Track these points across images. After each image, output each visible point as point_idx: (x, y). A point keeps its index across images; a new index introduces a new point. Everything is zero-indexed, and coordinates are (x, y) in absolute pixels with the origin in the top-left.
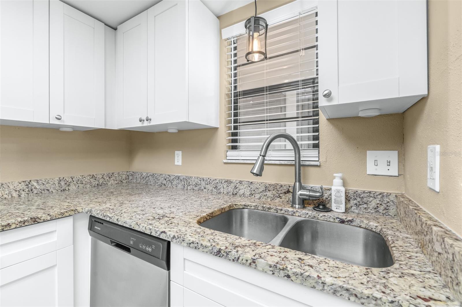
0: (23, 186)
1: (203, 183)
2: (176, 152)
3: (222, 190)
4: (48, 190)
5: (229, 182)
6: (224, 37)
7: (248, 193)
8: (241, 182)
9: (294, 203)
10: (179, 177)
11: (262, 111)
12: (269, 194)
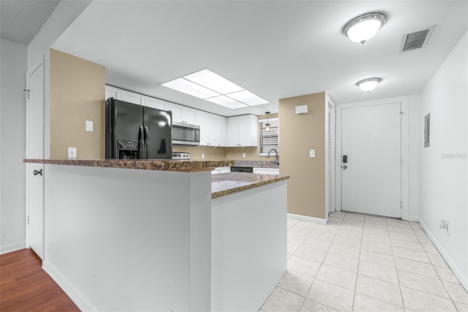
1: (253, 162)
2: (243, 154)
3: (259, 164)
5: (261, 161)
6: (259, 122)
7: (265, 164)
8: (264, 161)
9: (276, 164)
10: (245, 161)
11: (269, 143)
12: (271, 163)
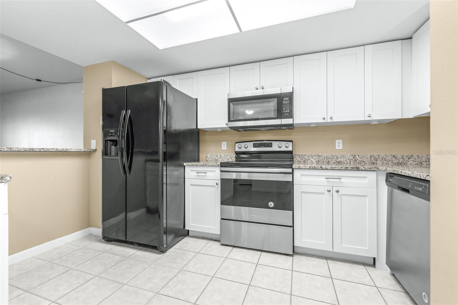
0: (351, 157)
4: (364, 162)
